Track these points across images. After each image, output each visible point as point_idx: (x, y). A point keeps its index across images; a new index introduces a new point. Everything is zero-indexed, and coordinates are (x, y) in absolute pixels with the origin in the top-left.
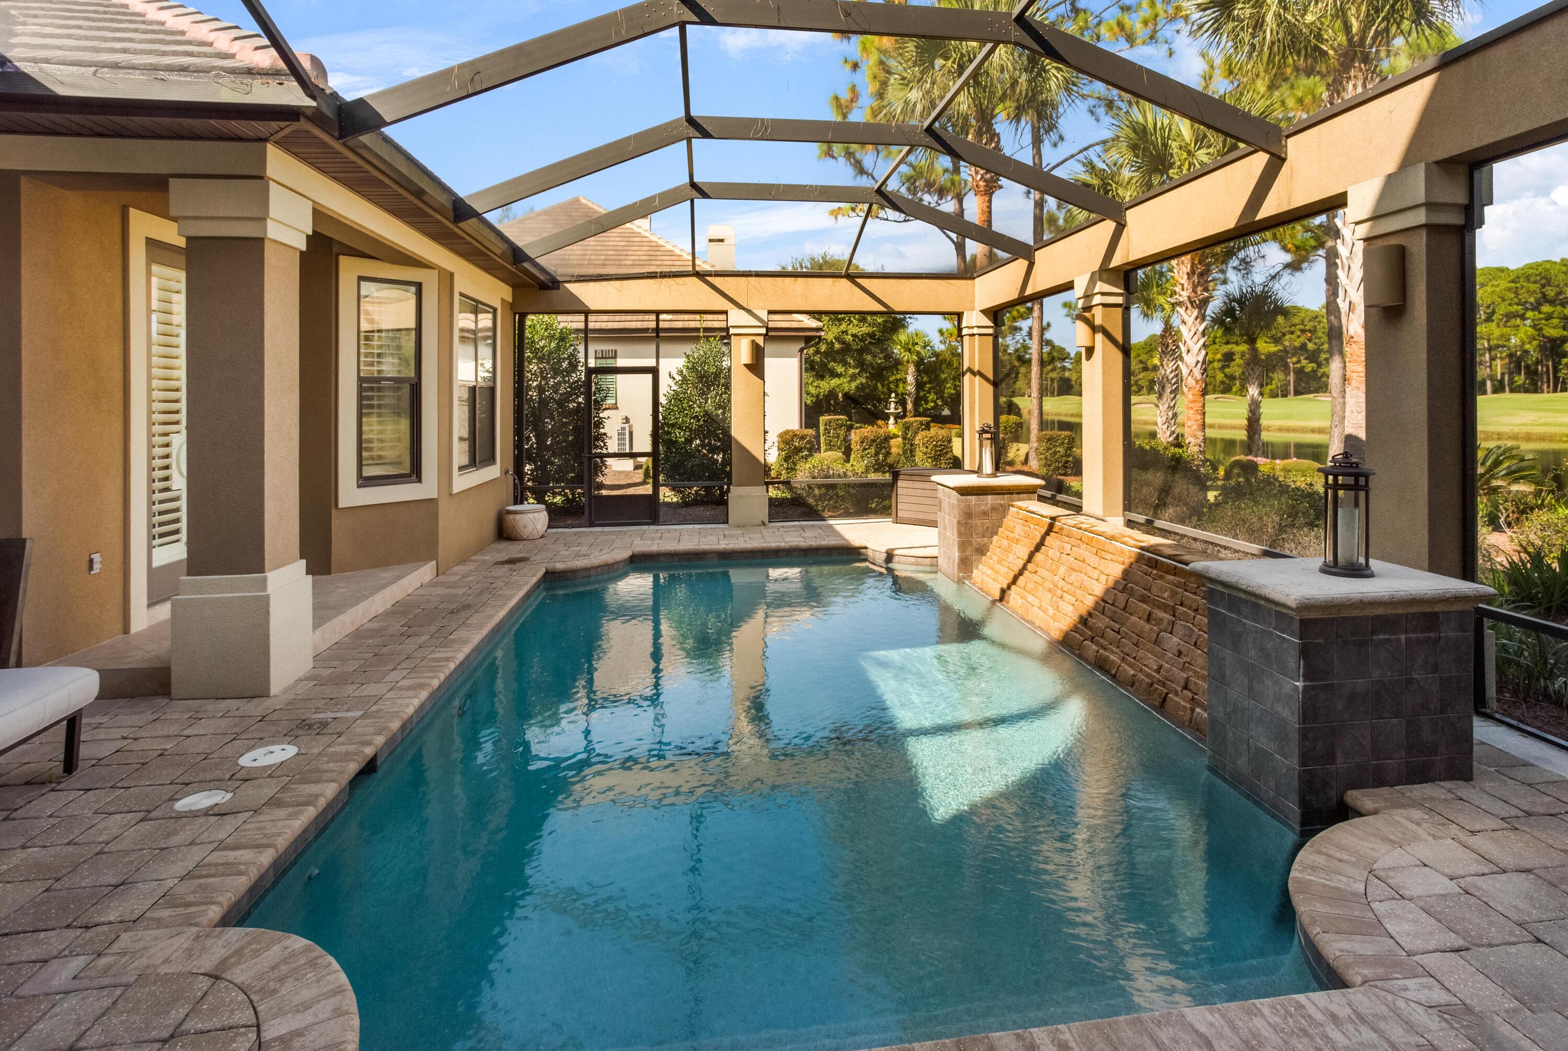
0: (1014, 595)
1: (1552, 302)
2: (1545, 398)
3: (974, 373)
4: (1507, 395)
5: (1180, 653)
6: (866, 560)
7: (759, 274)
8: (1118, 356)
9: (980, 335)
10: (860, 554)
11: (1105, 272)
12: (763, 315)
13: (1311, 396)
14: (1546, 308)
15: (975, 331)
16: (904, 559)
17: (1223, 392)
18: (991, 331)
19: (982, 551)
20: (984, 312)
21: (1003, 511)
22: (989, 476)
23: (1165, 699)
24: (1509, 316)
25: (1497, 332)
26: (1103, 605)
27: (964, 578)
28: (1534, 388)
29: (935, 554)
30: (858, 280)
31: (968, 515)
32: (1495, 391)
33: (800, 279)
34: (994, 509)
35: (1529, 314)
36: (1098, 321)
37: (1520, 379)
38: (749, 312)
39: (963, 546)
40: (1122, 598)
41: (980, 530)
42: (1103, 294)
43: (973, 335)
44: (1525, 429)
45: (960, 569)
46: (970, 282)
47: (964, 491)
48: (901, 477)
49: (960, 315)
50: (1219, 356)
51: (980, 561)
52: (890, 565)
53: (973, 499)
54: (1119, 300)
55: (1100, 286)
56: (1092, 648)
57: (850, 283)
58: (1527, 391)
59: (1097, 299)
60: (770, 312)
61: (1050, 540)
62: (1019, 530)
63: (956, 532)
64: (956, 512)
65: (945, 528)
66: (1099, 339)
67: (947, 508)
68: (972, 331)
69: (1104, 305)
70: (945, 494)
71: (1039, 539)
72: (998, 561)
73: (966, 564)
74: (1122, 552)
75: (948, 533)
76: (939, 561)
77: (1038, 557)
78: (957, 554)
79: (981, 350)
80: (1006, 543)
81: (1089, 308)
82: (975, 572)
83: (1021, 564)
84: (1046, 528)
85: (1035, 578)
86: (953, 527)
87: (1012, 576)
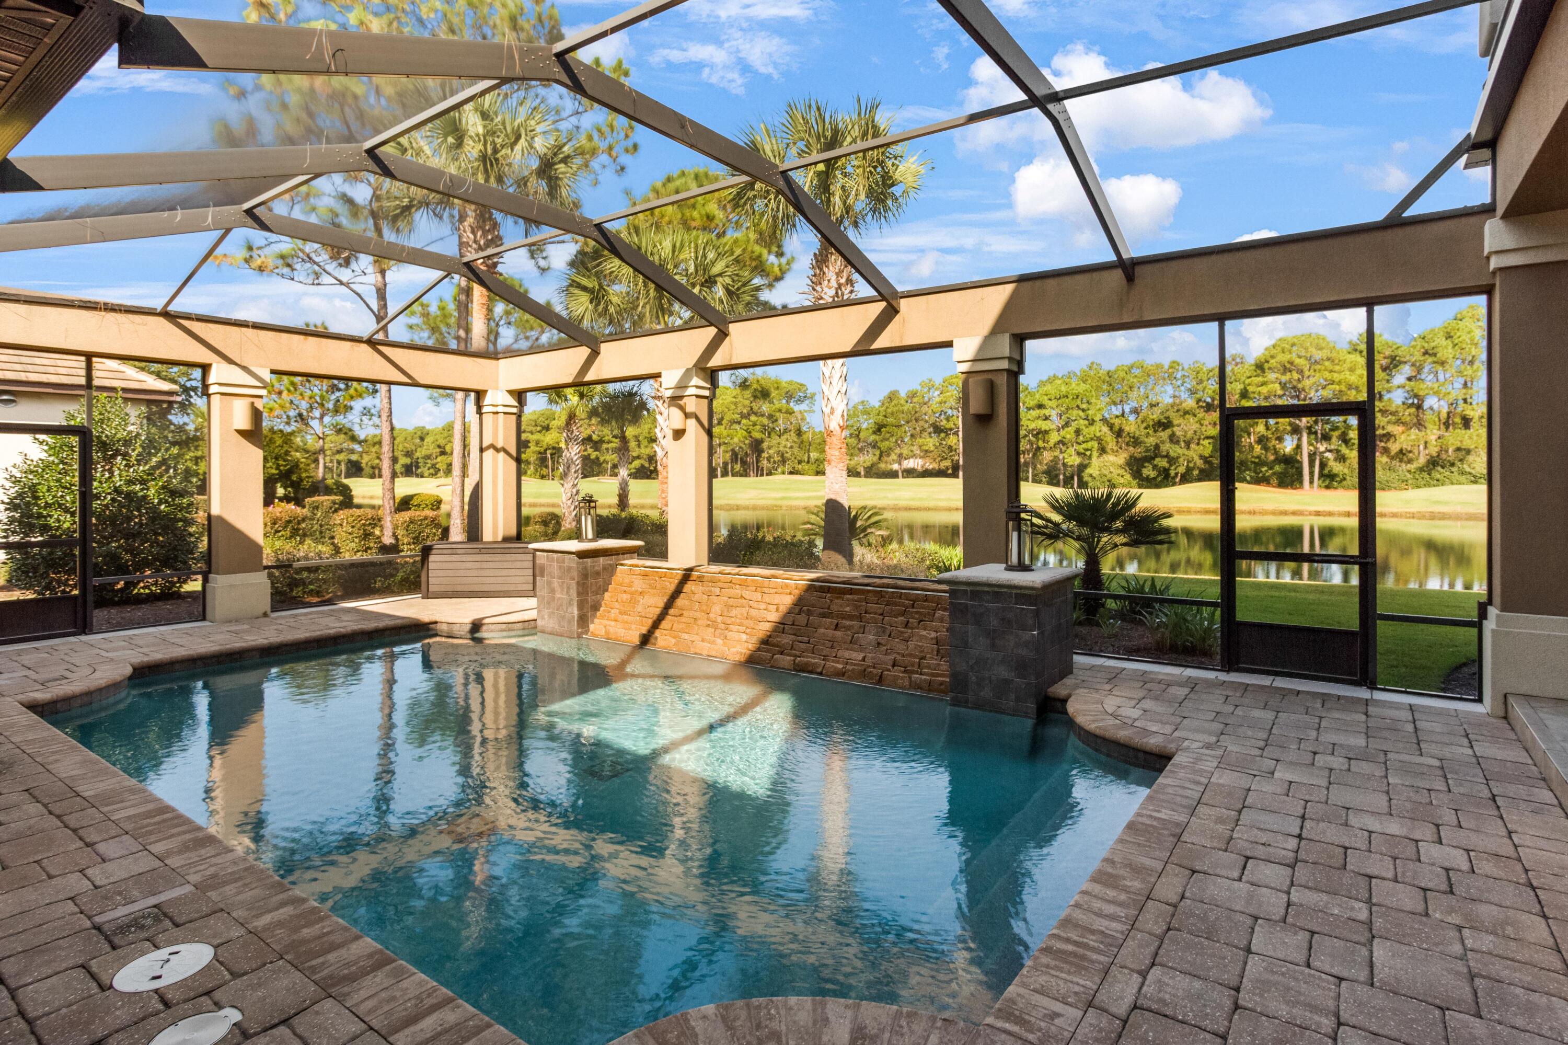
0: (662, 638)
1: (756, 414)
2: (752, 480)
3: (497, 450)
4: (729, 479)
5: (879, 644)
6: (436, 635)
7: (257, 326)
8: (705, 438)
9: (504, 413)
10: (429, 629)
11: (700, 369)
12: (267, 376)
13: (596, 478)
14: (753, 418)
15: (500, 409)
16: (493, 627)
18: (515, 410)
19: (596, 607)
20: (511, 392)
21: (610, 570)
22: (591, 541)
23: (881, 677)
24: (733, 422)
25: (725, 433)
26: (781, 627)
27: (582, 633)
28: (745, 474)
29: (532, 615)
30: (380, 348)
31: (585, 575)
32: (723, 476)
33: (311, 339)
34: (605, 569)
35: (744, 421)
36: (690, 409)
37: (738, 467)
38: (245, 368)
39: (581, 606)
40: (802, 619)
41: (594, 588)
42: (697, 387)
43: (497, 413)
44: (753, 502)
45: (579, 626)
46: (494, 362)
47: (582, 555)
48: (434, 551)
49: (480, 395)
51: (594, 616)
52: (477, 635)
53: (587, 561)
54: (706, 392)
55: (696, 381)
56: (786, 660)
57: (370, 350)
58: (741, 476)
59: (691, 391)
60: (273, 372)
61: (689, 587)
62: (639, 584)
63: (574, 592)
64: (575, 574)
65: (552, 591)
66: (692, 424)
67: (556, 572)
68: (495, 409)
69: (698, 396)
70: (553, 560)
71: (671, 587)
72: (621, 613)
73: (583, 621)
74: (787, 586)
75: (558, 595)
76: (540, 623)
77: (680, 602)
78: (576, 612)
79: (505, 428)
80: (625, 596)
81: (681, 397)
82: (592, 627)
83: (658, 611)
84: (679, 577)
85: (683, 619)
86: (568, 588)
87: (649, 622)
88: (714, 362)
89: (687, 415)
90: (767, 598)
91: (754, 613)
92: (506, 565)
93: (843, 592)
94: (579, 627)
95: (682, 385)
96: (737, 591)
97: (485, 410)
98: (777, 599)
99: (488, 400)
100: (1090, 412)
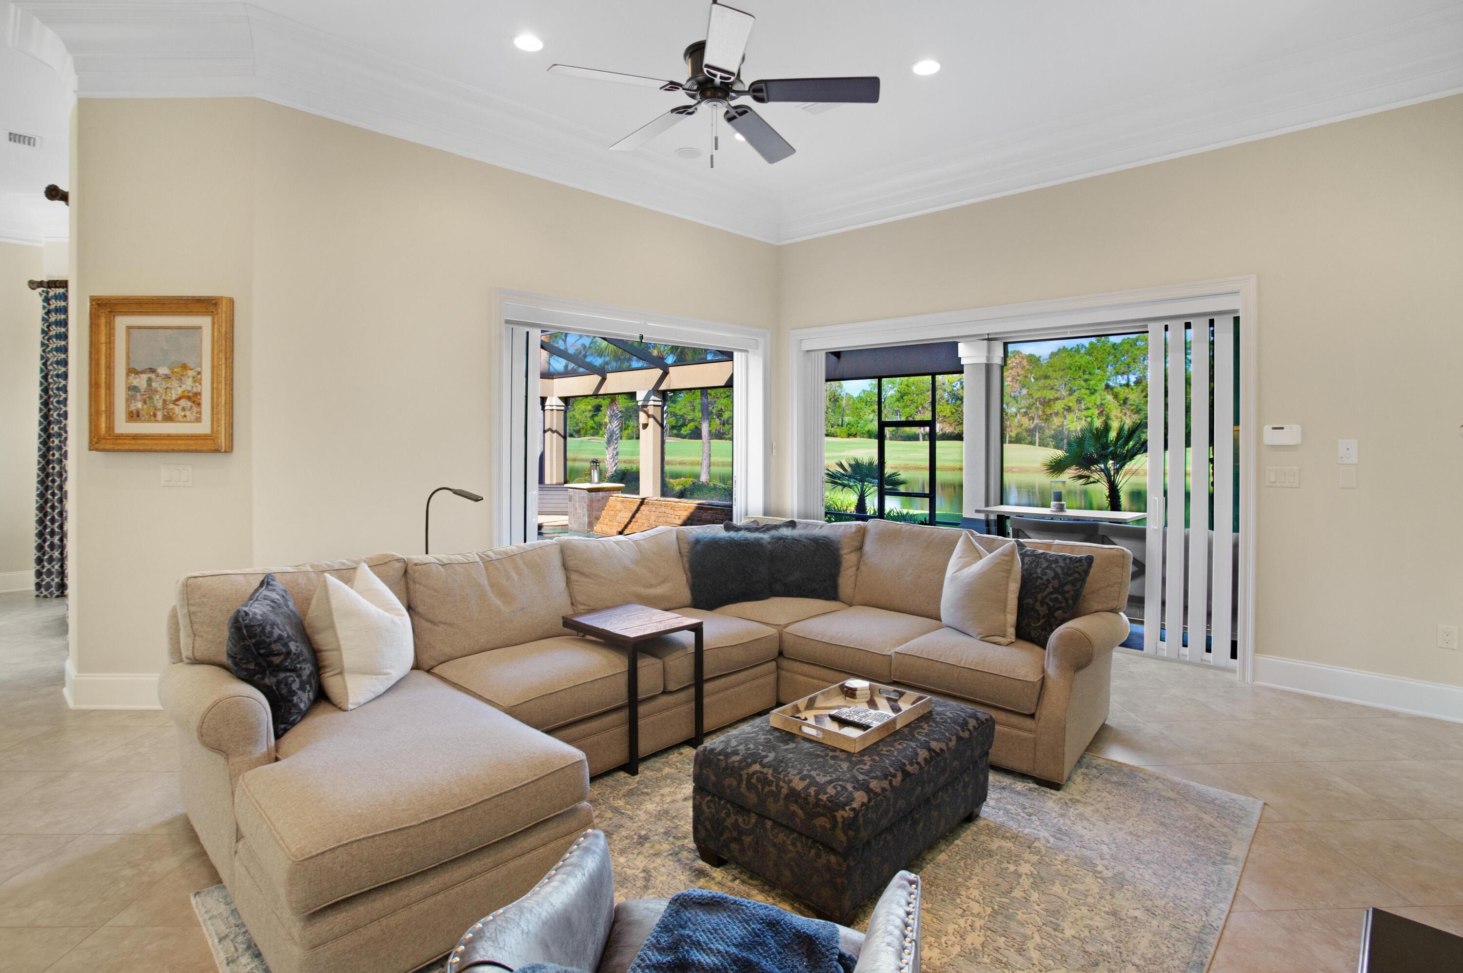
3: (553, 432)
8: (659, 428)
9: (557, 410)
11: (656, 391)
15: (554, 408)
17: (593, 435)
18: (563, 408)
19: (597, 518)
20: (561, 398)
21: (606, 499)
22: (596, 483)
27: (590, 533)
29: (566, 523)
31: (592, 501)
34: (603, 498)
36: (651, 412)
39: (589, 517)
41: (597, 509)
42: (654, 401)
43: (553, 410)
46: (551, 380)
47: (590, 490)
49: (544, 400)
50: (590, 407)
51: (597, 522)
53: (594, 494)
54: (660, 403)
55: (653, 398)
59: (651, 403)
61: (643, 508)
62: (619, 506)
63: (585, 510)
64: (586, 500)
65: (575, 509)
66: (651, 420)
67: (577, 499)
68: (551, 408)
69: (654, 406)
70: (576, 493)
71: (635, 508)
72: (610, 521)
73: (591, 525)
74: (685, 507)
75: (578, 511)
76: (570, 526)
77: (637, 515)
78: (587, 520)
79: (558, 418)
80: (612, 513)
81: (646, 406)
82: (595, 528)
83: (627, 520)
84: (639, 503)
85: (638, 524)
86: (583, 508)
87: (623, 526)
88: (663, 387)
89: (649, 416)
90: (675, 513)
91: (669, 520)
92: (556, 497)
93: (708, 509)
94: (588, 528)
95: (647, 399)
96: (663, 509)
97: (546, 408)
98: (680, 513)
99: (548, 403)
100: (1092, 383)
